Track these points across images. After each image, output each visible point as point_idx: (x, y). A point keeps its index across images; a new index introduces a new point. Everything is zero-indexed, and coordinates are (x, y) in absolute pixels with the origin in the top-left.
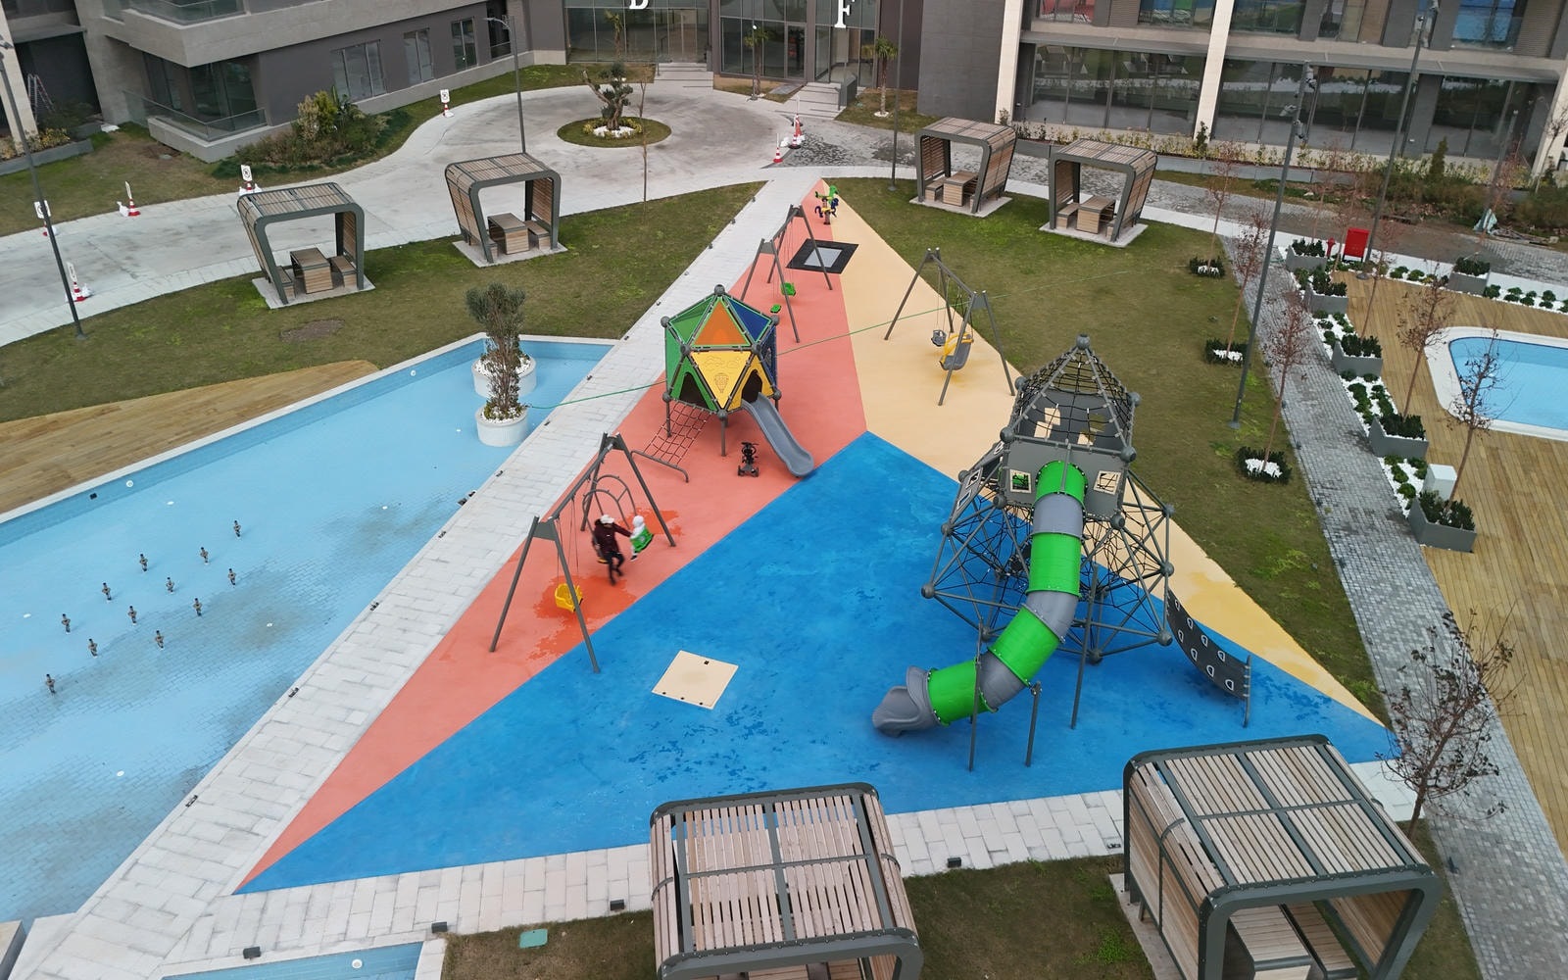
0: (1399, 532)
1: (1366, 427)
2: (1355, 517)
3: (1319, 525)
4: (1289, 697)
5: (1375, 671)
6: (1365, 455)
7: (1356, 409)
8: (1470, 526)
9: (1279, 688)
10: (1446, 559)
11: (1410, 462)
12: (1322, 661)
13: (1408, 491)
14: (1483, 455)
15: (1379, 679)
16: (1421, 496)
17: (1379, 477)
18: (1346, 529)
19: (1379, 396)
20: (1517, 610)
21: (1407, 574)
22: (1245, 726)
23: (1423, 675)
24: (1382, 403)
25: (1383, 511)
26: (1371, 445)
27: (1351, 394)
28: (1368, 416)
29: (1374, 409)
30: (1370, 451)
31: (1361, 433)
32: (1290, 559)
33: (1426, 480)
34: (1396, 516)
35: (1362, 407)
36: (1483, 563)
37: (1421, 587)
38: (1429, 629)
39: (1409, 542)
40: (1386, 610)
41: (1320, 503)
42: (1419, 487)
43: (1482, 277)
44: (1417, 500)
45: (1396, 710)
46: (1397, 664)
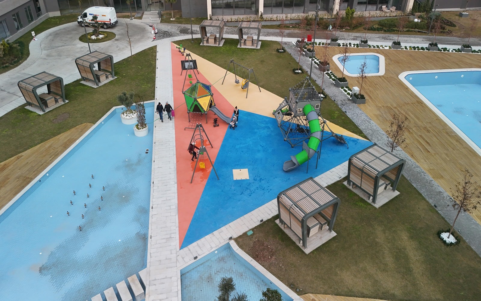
0: (351, 103)
1: (334, 82)
2: (342, 102)
3: (337, 105)
5: (362, 131)
6: (337, 88)
7: (330, 78)
8: (364, 98)
9: (349, 140)
10: (362, 106)
11: (346, 88)
12: (353, 132)
13: (349, 94)
14: (357, 83)
15: (364, 133)
16: (352, 94)
17: (342, 92)
18: (342, 105)
19: (333, 74)
20: (378, 112)
21: (358, 111)
22: (348, 149)
23: (370, 130)
24: (334, 76)
25: (347, 100)
26: (337, 85)
27: (327, 75)
28: (333, 79)
29: (333, 78)
30: (337, 87)
31: (333, 83)
32: (337, 114)
33: (351, 91)
34: (349, 100)
35: (331, 78)
36: (368, 105)
37: (361, 113)
38: (367, 121)
39: (354, 104)
40: (358, 119)
41: (335, 101)
42: (351, 93)
43: (337, 42)
44: (352, 96)
45: (370, 137)
46: (365, 129)
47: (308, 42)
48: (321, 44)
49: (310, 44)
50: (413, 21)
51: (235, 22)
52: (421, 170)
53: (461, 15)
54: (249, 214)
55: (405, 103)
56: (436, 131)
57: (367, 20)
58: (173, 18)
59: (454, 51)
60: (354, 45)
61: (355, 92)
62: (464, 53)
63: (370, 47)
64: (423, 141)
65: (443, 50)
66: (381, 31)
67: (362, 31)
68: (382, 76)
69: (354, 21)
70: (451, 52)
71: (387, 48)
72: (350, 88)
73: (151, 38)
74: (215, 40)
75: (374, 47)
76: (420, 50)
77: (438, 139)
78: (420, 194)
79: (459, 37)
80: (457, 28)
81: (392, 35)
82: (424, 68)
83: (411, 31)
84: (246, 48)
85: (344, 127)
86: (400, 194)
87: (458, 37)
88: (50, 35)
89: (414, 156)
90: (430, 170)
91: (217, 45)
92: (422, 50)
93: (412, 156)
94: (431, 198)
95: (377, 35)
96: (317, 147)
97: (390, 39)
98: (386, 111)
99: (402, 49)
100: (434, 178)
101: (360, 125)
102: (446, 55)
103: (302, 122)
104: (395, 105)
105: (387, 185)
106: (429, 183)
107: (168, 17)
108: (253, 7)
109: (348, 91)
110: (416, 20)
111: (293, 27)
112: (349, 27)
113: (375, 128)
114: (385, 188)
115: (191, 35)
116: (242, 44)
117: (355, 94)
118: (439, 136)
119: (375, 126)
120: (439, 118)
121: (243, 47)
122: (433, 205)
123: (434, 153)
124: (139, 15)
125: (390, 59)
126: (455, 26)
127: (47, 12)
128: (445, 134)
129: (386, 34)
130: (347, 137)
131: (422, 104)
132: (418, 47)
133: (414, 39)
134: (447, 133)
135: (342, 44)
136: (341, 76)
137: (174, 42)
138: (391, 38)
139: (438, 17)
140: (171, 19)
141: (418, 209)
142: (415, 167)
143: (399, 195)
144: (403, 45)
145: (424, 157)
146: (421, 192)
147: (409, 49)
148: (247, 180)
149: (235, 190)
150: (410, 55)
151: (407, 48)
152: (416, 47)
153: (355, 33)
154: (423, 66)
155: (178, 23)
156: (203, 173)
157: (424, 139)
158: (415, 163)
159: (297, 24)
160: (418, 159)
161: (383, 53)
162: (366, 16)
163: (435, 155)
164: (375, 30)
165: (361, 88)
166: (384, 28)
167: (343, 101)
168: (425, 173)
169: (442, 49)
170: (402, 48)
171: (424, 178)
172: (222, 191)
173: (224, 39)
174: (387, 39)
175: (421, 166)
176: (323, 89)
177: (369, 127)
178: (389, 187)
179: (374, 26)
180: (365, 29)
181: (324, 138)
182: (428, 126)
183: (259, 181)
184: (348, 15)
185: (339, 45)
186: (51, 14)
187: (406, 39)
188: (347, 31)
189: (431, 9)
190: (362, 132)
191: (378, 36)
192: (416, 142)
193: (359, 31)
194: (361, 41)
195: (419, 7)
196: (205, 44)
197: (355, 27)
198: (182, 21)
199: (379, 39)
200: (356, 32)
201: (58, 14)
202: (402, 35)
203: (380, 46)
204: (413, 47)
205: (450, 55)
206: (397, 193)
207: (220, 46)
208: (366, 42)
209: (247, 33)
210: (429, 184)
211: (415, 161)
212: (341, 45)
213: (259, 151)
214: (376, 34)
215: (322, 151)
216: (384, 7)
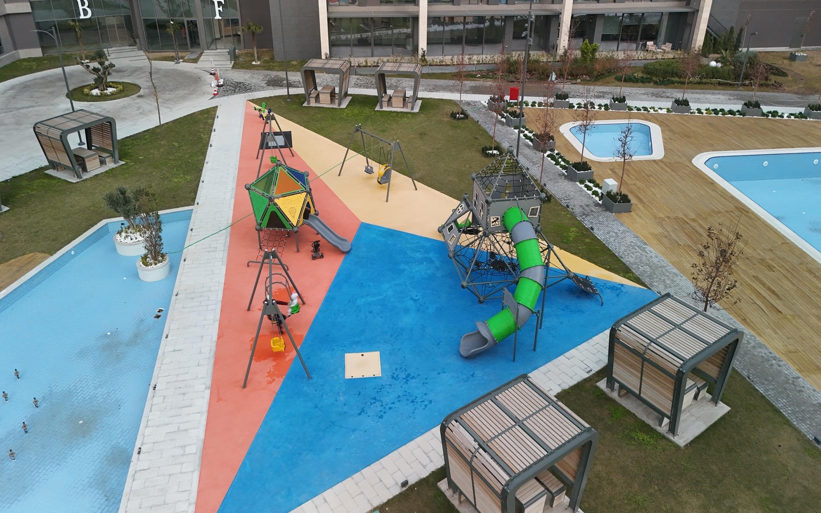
0: (603, 211)
1: (564, 171)
2: (584, 209)
3: (573, 216)
4: (609, 288)
5: (631, 268)
6: (571, 183)
7: (555, 164)
8: (629, 201)
9: (603, 286)
10: (624, 216)
11: (589, 182)
12: (610, 270)
13: (595, 193)
14: (610, 173)
15: (634, 271)
16: (602, 194)
17: (581, 191)
18: (584, 214)
19: (561, 157)
20: (660, 230)
21: (616, 227)
22: (602, 305)
23: (647, 264)
24: (564, 160)
25: (592, 204)
26: (571, 178)
27: (549, 159)
28: (562, 167)
29: (562, 163)
30: (571, 180)
31: (563, 174)
32: (573, 232)
33: (600, 188)
34: (597, 205)
35: (557, 163)
36: (638, 215)
37: (624, 231)
38: (637, 246)
39: (608, 213)
40: (618, 242)
41: (568, 206)
42: (599, 191)
43: (567, 100)
44: (602, 197)
45: (647, 281)
46: (635, 263)
47: (511, 101)
48: (537, 105)
49: (516, 104)
50: (708, 65)
51: (374, 66)
52: (770, 353)
53: (793, 57)
54: (375, 466)
55: (713, 211)
56: (787, 267)
57: (621, 64)
58: (256, 60)
59: (793, 117)
60: (600, 106)
61: (609, 190)
62: (811, 119)
63: (630, 109)
64: (762, 289)
65: (770, 115)
66: (648, 84)
67: (614, 82)
68: (659, 160)
69: (597, 66)
70: (787, 118)
71: (664, 111)
72: (598, 182)
73: (209, 94)
74: (331, 96)
75: (639, 109)
76: (726, 116)
77: (794, 284)
78: (777, 411)
79: (797, 93)
80: (790, 78)
81: (670, 90)
82: (741, 146)
83: (706, 83)
84: (391, 112)
85: (589, 260)
86: (730, 410)
87: (794, 93)
88: (12, 88)
89: (748, 320)
90: (789, 353)
91: (336, 106)
92: (732, 114)
93: (744, 320)
94: (803, 420)
95: (643, 90)
96: (535, 302)
97: (668, 97)
98: (676, 227)
99: (691, 113)
100: (801, 371)
101: (623, 254)
102: (779, 124)
103: (501, 247)
104: (693, 216)
105: (699, 390)
106: (793, 384)
107: (248, 59)
108: (409, 45)
109: (594, 189)
110: (713, 64)
111: (482, 77)
112: (587, 77)
113: (655, 260)
114: (696, 397)
115: (287, 90)
116: (385, 104)
117: (609, 194)
118: (795, 276)
119: (656, 257)
120: (788, 241)
121: (385, 109)
122: (811, 437)
123: (790, 315)
124: (194, 56)
125: (671, 131)
126: (784, 74)
127: (16, 49)
128: (807, 275)
129: (658, 88)
130: (598, 279)
131: (748, 212)
132: (722, 110)
133: (713, 96)
134: (810, 272)
135: (577, 104)
136: (578, 160)
137: (253, 101)
138: (668, 95)
139: (753, 60)
140: (254, 63)
141: (777, 448)
142: (754, 347)
143: (728, 412)
144: (693, 106)
145: (771, 324)
146: (779, 405)
147: (707, 113)
148: (375, 378)
149: (345, 405)
150: (709, 123)
151: (702, 111)
152: (718, 110)
153: (601, 87)
154: (737, 143)
155: (265, 70)
156: (274, 364)
157: (764, 284)
158: (753, 338)
159: (489, 73)
160: (758, 329)
161: (657, 120)
162: (620, 58)
163: (794, 319)
164: (637, 82)
165: (622, 182)
166: (654, 78)
167: (586, 208)
168: (780, 361)
169: (768, 112)
170: (692, 111)
171: (780, 372)
172: (316, 407)
173: (350, 95)
174: (662, 97)
175: (768, 346)
176: (542, 184)
177: (644, 258)
178: (704, 393)
179: (636, 74)
180: (619, 79)
181: (550, 282)
182: (768, 256)
183: (405, 380)
184: (586, 53)
185: (571, 106)
186: (24, 54)
187: (697, 96)
188: (585, 82)
189: (737, 47)
190: (630, 270)
191: (643, 92)
192: (748, 292)
193: (607, 84)
194: (613, 98)
195: (714, 44)
196: (313, 104)
197: (599, 75)
198: (273, 66)
199: (645, 96)
200: (601, 85)
201: (37, 52)
202: (689, 90)
203: (650, 108)
204: (713, 110)
205: (785, 123)
206: (723, 409)
207: (341, 107)
208: (622, 100)
209: (395, 86)
210: (792, 386)
211: (753, 333)
212: (574, 107)
213: (407, 311)
214: (639, 89)
215: (545, 310)
216: (650, 43)
